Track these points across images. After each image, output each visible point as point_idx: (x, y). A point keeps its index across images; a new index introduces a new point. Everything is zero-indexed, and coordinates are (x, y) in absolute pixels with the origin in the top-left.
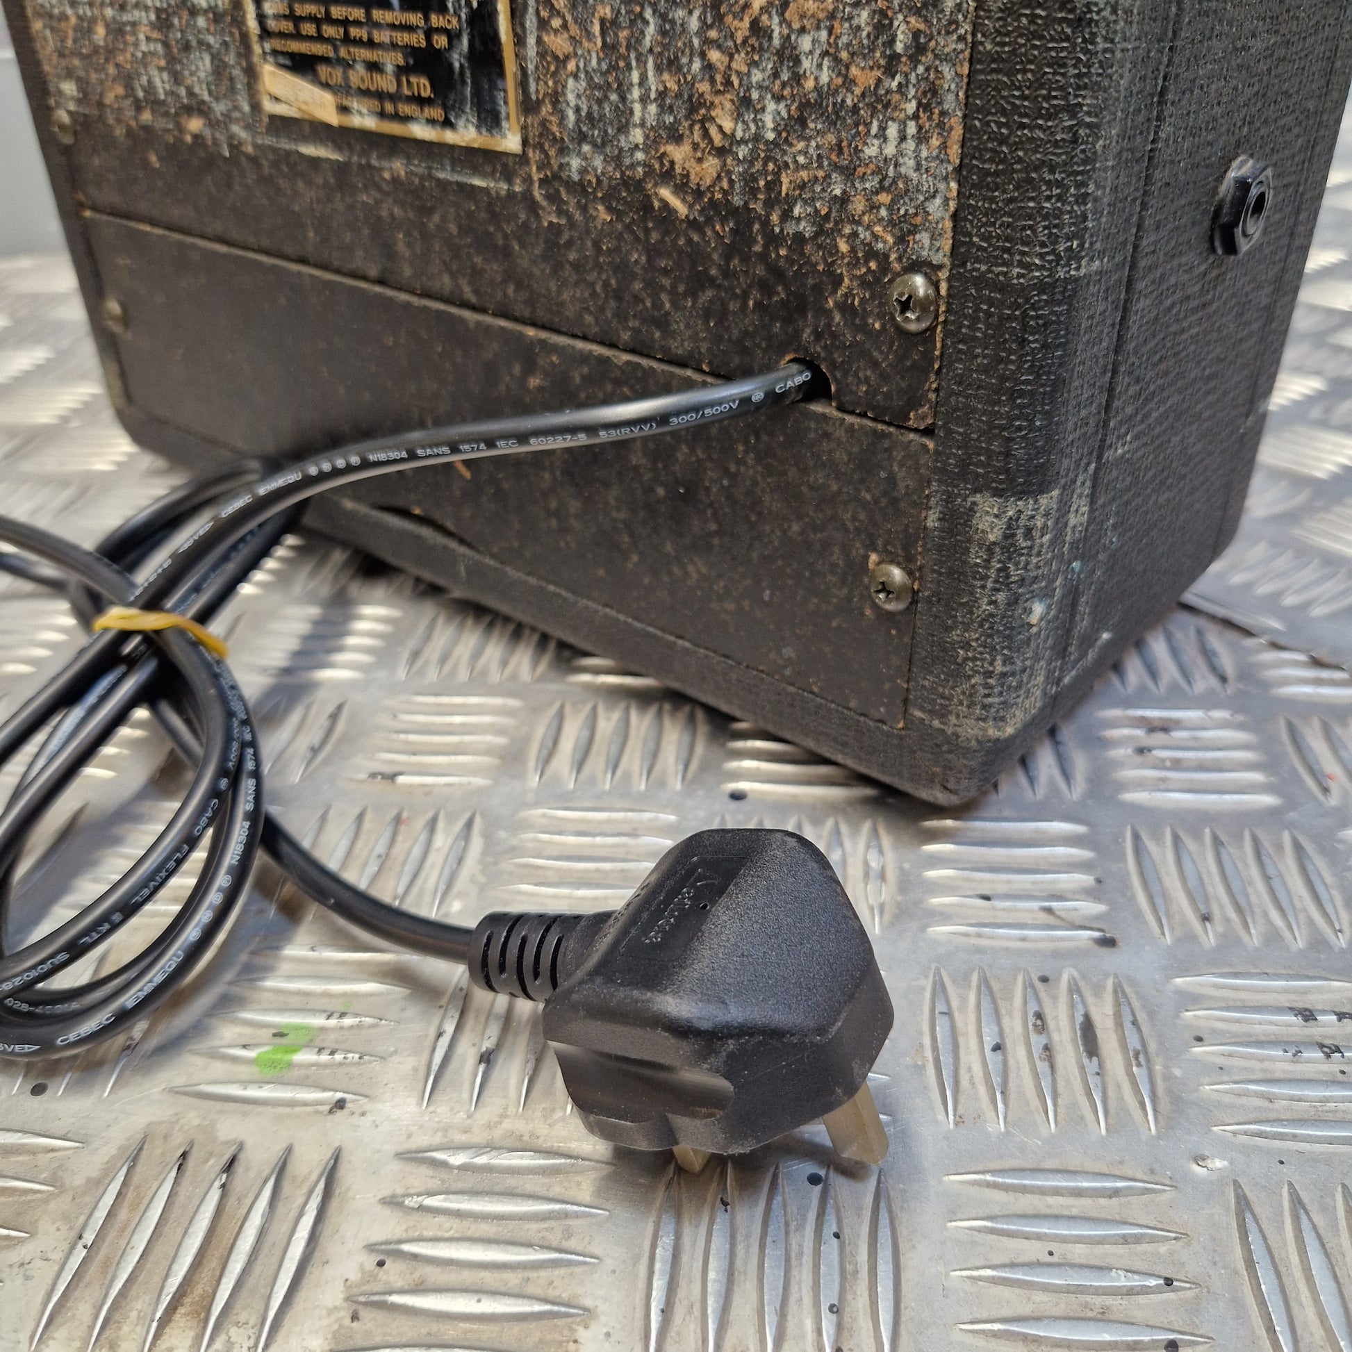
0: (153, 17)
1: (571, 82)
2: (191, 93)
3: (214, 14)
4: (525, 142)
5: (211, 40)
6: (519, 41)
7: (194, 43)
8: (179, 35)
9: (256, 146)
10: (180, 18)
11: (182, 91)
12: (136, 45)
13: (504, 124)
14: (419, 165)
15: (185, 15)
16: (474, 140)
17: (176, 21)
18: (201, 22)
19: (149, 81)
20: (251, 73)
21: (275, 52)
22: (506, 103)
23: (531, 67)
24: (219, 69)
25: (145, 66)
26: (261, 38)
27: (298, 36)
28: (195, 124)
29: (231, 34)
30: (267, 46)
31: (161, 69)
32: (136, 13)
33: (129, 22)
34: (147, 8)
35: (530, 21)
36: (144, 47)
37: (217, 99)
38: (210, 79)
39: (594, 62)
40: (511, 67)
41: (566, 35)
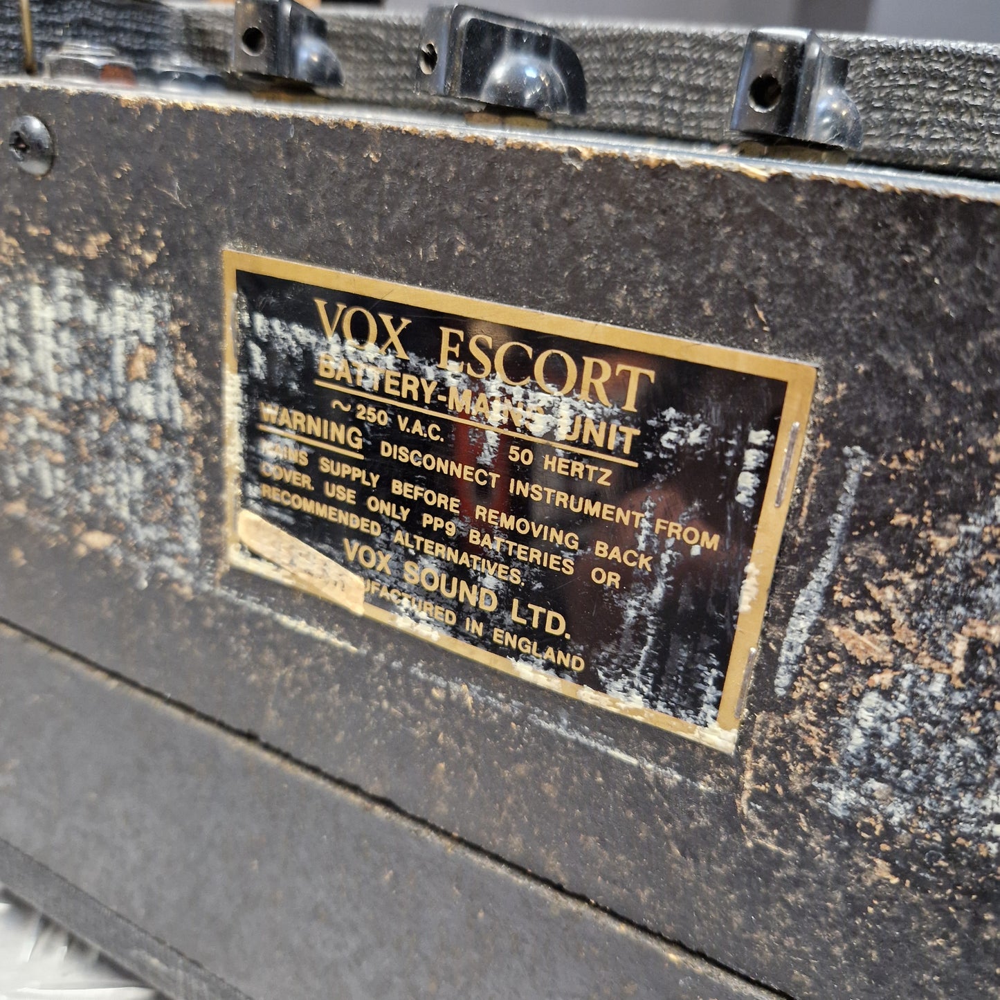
0: (55, 403)
1: (872, 698)
2: (98, 502)
3: (164, 427)
4: (743, 741)
5: (151, 455)
6: (777, 617)
7: (120, 450)
8: (96, 436)
9: (196, 591)
10: (102, 418)
11: (86, 498)
12: (20, 427)
13: (708, 710)
14: (508, 701)
15: (112, 416)
16: (637, 711)
17: (94, 419)
18: (139, 431)
19: (32, 471)
20: (214, 512)
21: (266, 502)
22: (720, 683)
23: (786, 655)
24: (156, 490)
25: (29, 454)
26: (245, 480)
27: (317, 495)
28: (98, 540)
29: (190, 458)
30: (253, 491)
31: (54, 465)
32: (28, 395)
33: (14, 401)
34: (47, 393)
35: (809, 600)
36: (32, 433)
37: (144, 523)
38: (137, 496)
39: (937, 688)
40: (746, 645)
41: (884, 637)
